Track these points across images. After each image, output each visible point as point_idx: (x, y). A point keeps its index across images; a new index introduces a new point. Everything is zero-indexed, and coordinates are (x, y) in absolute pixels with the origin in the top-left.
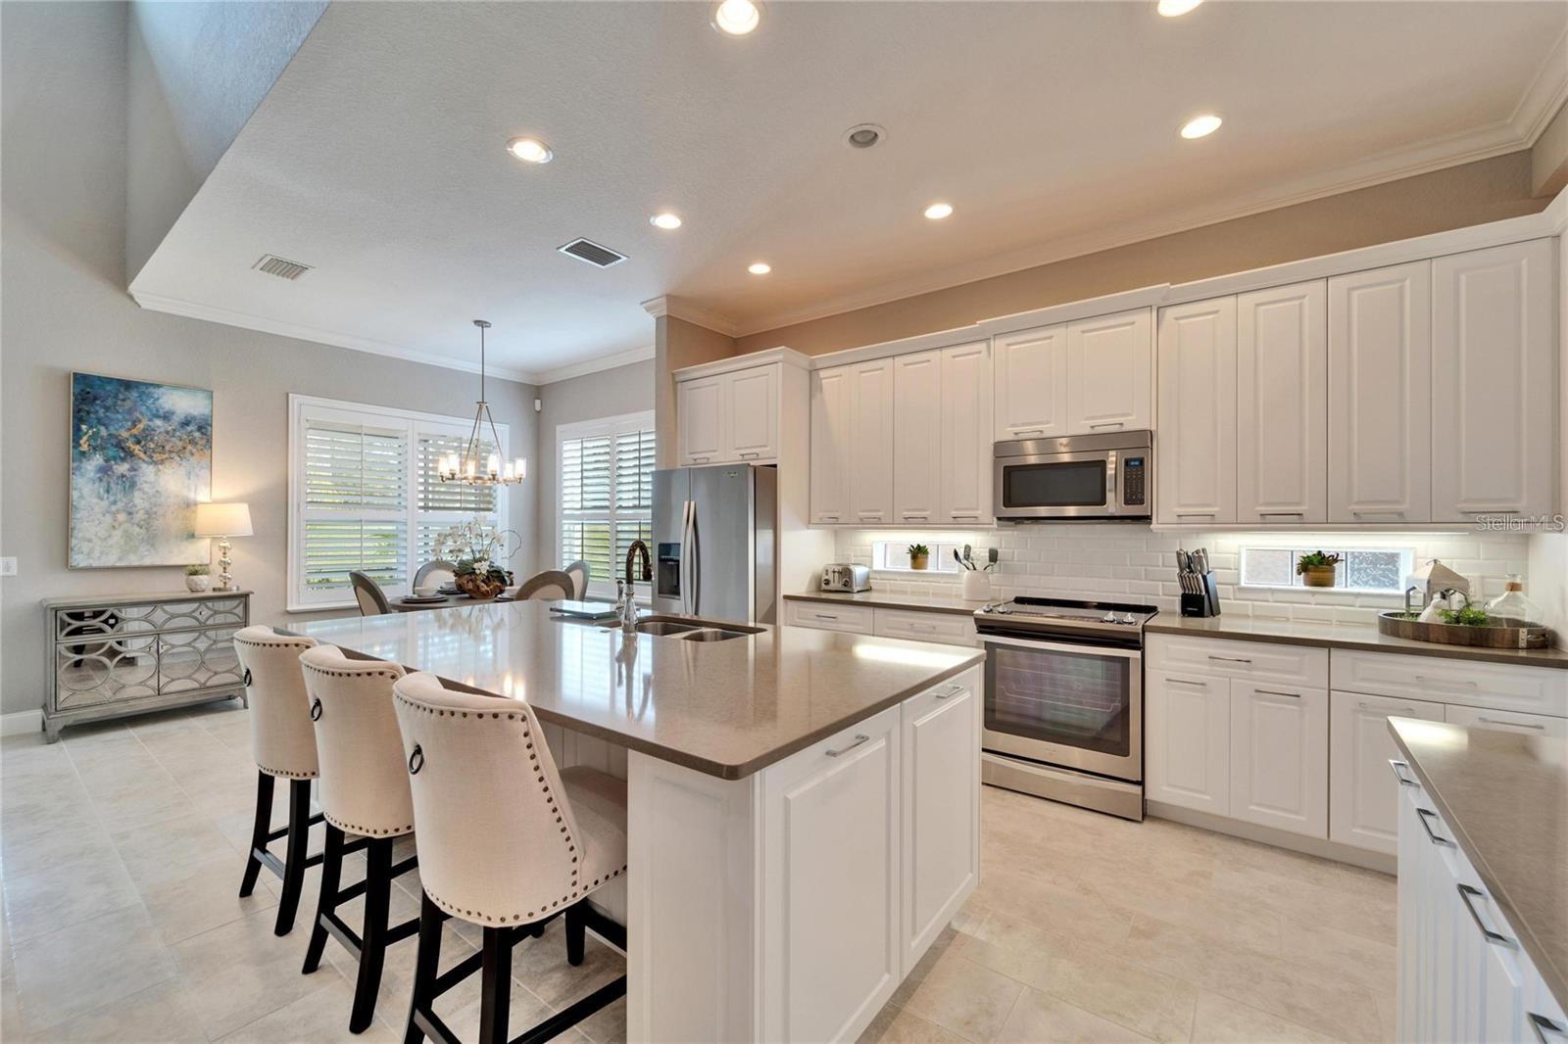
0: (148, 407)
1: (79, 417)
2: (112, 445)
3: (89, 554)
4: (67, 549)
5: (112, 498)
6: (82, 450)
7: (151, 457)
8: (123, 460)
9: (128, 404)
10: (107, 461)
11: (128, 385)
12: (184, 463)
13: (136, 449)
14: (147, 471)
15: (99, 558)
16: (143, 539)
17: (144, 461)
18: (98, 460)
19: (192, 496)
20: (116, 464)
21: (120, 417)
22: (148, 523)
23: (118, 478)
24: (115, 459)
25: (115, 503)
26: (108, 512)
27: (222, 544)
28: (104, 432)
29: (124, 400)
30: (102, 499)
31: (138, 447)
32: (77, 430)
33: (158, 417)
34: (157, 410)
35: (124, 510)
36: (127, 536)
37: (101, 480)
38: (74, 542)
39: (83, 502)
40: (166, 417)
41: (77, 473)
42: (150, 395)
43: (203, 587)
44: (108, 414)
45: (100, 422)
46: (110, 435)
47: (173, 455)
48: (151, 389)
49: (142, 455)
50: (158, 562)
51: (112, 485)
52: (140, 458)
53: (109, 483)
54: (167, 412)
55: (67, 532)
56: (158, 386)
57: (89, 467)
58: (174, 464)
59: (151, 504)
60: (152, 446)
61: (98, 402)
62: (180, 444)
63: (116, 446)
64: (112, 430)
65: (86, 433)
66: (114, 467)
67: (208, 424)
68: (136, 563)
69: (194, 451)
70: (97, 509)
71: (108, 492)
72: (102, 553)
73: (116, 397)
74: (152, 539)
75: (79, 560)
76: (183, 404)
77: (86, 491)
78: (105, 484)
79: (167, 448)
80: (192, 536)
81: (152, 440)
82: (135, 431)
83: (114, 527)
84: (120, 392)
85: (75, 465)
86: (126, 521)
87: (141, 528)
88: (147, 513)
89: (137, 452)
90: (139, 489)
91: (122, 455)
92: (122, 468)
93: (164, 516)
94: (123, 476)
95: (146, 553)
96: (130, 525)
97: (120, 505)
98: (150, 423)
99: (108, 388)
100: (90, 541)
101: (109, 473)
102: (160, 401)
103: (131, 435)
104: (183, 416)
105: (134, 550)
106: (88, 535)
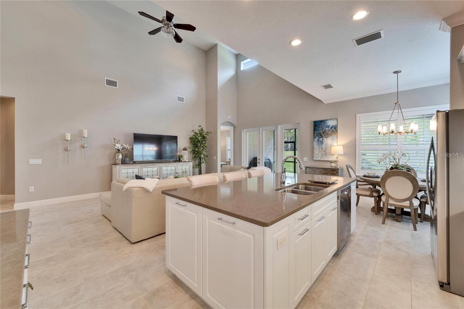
0: (325, 125)
1: (314, 130)
2: (319, 135)
4: (313, 156)
6: (315, 136)
7: (326, 136)
8: (321, 137)
9: (322, 125)
10: (318, 138)
11: (322, 121)
12: (332, 137)
14: (325, 139)
15: (317, 158)
16: (324, 154)
18: (317, 138)
19: (333, 144)
21: (320, 128)
24: (320, 137)
25: (320, 147)
26: (319, 149)
27: (337, 156)
30: (318, 146)
31: (323, 135)
32: (314, 132)
33: (327, 127)
36: (322, 154)
38: (314, 155)
39: (315, 147)
40: (328, 127)
41: (314, 141)
45: (317, 130)
46: (319, 133)
47: (330, 135)
48: (326, 121)
49: (324, 136)
50: (327, 160)
55: (313, 153)
56: (327, 120)
57: (316, 140)
58: (330, 137)
59: (326, 147)
60: (326, 134)
61: (317, 126)
64: (319, 131)
67: (336, 127)
68: (323, 160)
69: (334, 134)
70: (317, 148)
73: (320, 125)
74: (326, 155)
75: (315, 159)
76: (331, 123)
77: (315, 145)
78: (318, 143)
79: (328, 134)
81: (326, 132)
82: (323, 131)
83: (319, 152)
85: (314, 139)
86: (322, 151)
87: (324, 152)
88: (325, 149)
90: (324, 144)
92: (321, 139)
93: (328, 149)
94: (321, 141)
95: (325, 158)
97: (321, 147)
98: (325, 129)
99: (319, 123)
100: (316, 155)
101: (319, 140)
102: (327, 123)
104: (331, 126)
105: (323, 157)
106: (316, 153)
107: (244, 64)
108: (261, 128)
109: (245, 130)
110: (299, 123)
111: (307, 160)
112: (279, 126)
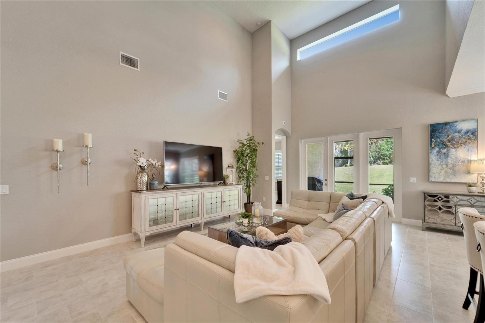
0: (453, 130)
1: (431, 137)
2: (441, 144)
3: (434, 178)
4: (429, 176)
5: (441, 161)
6: (432, 146)
7: (454, 146)
8: (445, 148)
9: (446, 130)
10: (440, 149)
11: (446, 124)
12: (466, 146)
13: (449, 144)
14: (453, 151)
15: (438, 179)
16: (451, 173)
17: (451, 148)
19: (469, 158)
20: (443, 150)
21: (443, 135)
22: (453, 168)
23: (443, 154)
24: (442, 148)
25: (442, 162)
26: (440, 165)
27: (482, 176)
28: (438, 140)
29: (445, 129)
30: (438, 161)
31: (449, 143)
32: (431, 141)
33: (456, 132)
34: (456, 130)
35: (445, 164)
36: (446, 172)
37: (438, 155)
38: (430, 174)
39: (433, 162)
40: (459, 132)
41: (431, 153)
42: (453, 126)
43: (474, 191)
44: (440, 134)
45: (437, 137)
46: (441, 141)
47: (462, 144)
48: (454, 124)
49: (451, 146)
50: (457, 181)
51: (441, 156)
52: (450, 147)
53: (440, 156)
54: (460, 130)
55: (429, 171)
56: (456, 122)
57: (434, 151)
58: (462, 148)
59: (454, 162)
60: (454, 142)
61: (437, 131)
62: (464, 140)
63: (442, 144)
64: (441, 139)
65: (433, 141)
66: (442, 150)
67: (476, 131)
68: (449, 181)
69: (470, 142)
70: (437, 164)
71: (440, 158)
72: (438, 177)
73: (442, 129)
74: (454, 174)
75: (432, 179)
76: (465, 126)
77: (433, 159)
78: (439, 156)
79: (460, 142)
80: (469, 173)
81: (454, 140)
82: (448, 138)
83: (442, 169)
84: (443, 127)
85: (431, 151)
86: (446, 167)
87: (451, 169)
88: (453, 165)
89: (449, 145)
90: (450, 157)
91: (444, 147)
92: (445, 151)
93: (459, 165)
94: (445, 153)
95: (453, 178)
96: (447, 169)
97: (444, 162)
98: (453, 135)
99: (440, 126)
100: (435, 173)
101: (440, 153)
102: (457, 127)
103: (447, 140)
104: (465, 130)
105: (448, 177)
106: (434, 172)
107: (300, 52)
108: (328, 138)
109: (302, 140)
110: (401, 128)
111: (415, 182)
112: (361, 133)
